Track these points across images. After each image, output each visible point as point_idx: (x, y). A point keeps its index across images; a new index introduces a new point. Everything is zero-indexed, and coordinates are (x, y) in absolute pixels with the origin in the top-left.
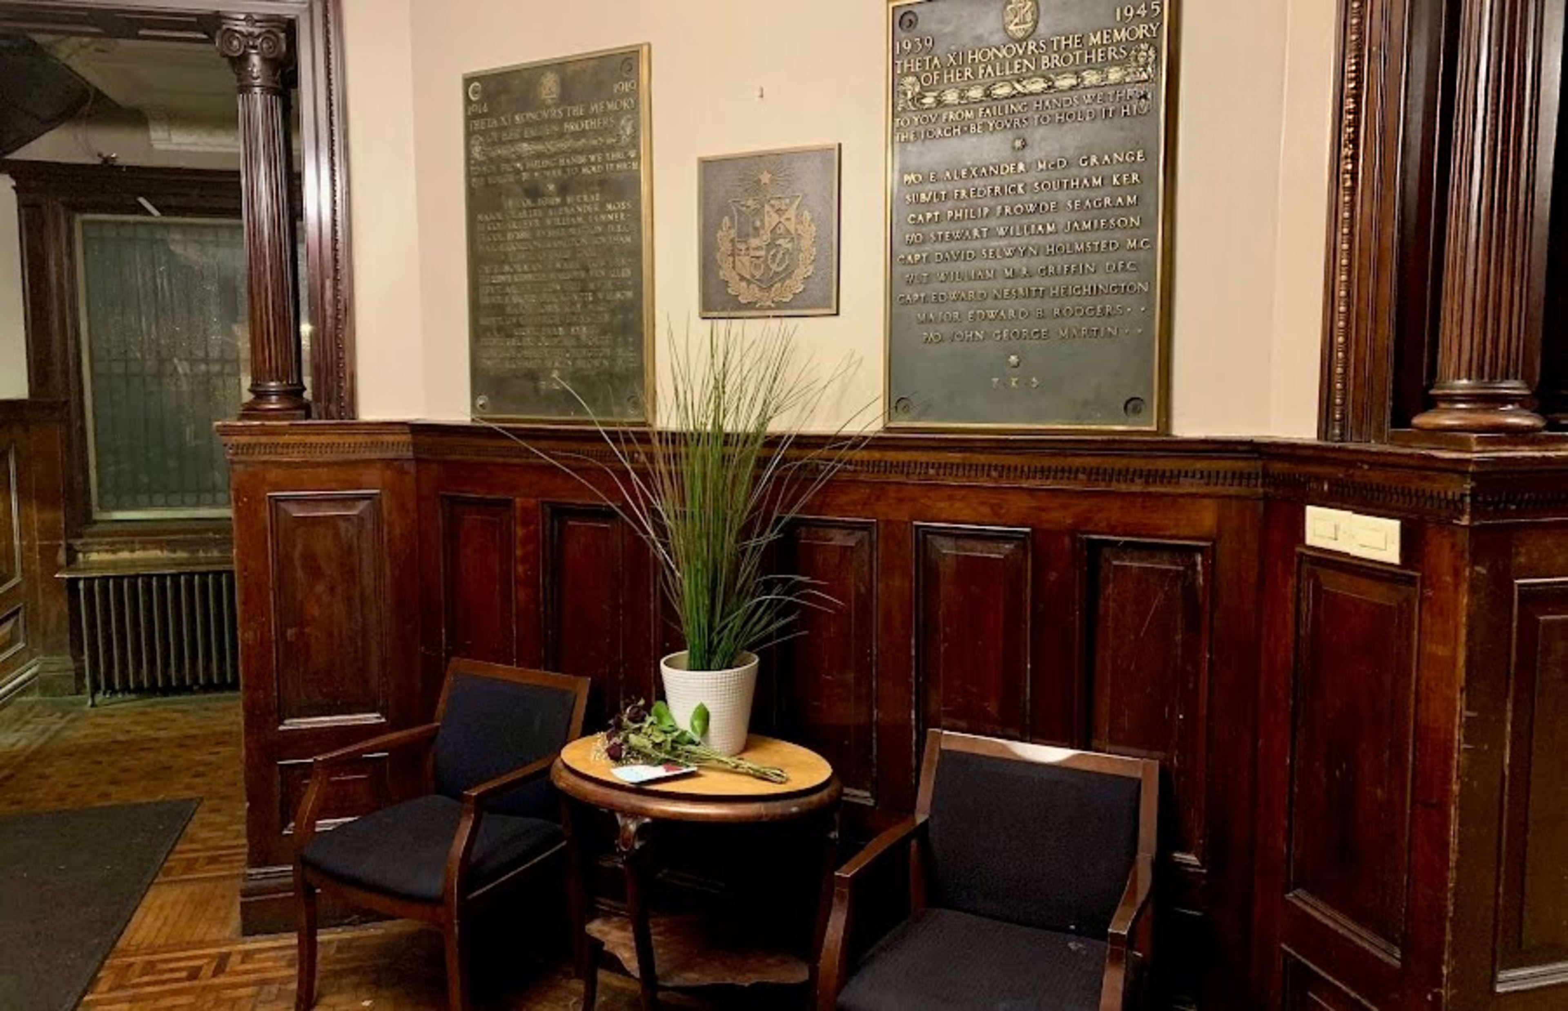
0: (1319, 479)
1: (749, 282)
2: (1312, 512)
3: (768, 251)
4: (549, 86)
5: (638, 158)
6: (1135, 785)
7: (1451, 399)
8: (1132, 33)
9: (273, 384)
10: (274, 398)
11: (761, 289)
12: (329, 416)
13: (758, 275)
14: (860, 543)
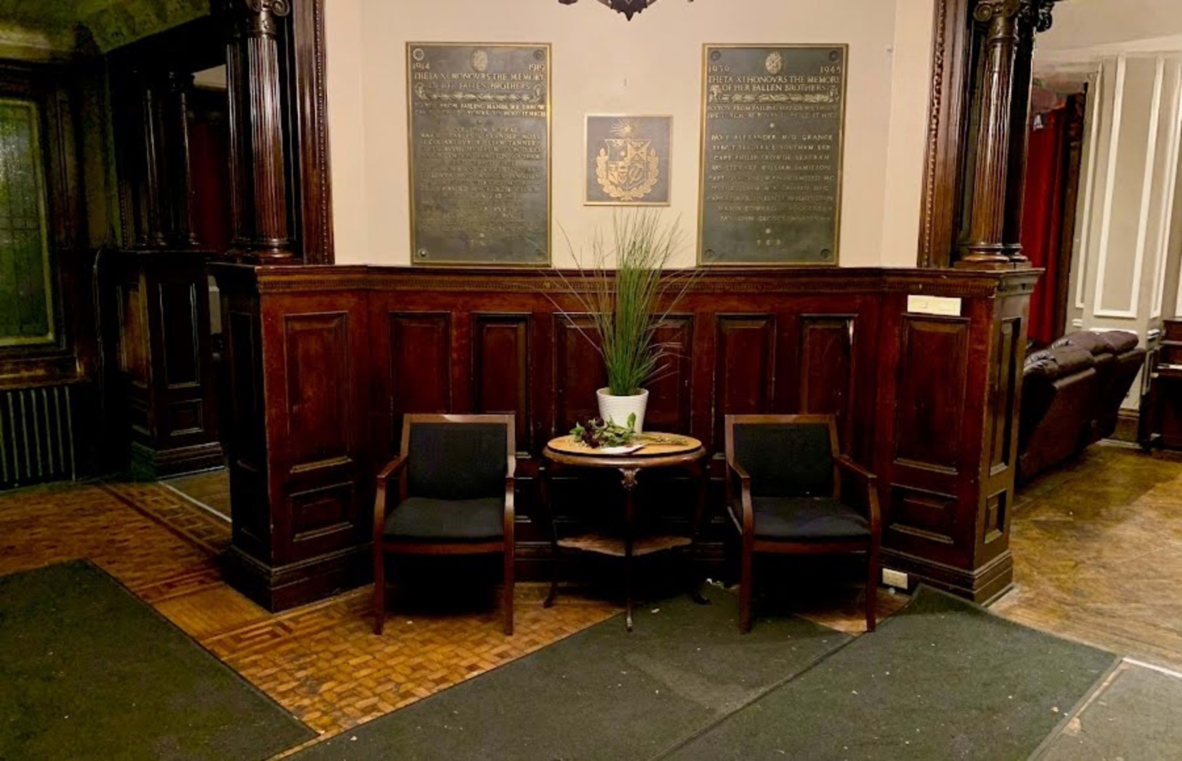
0: (917, 283)
1: (616, 186)
2: (911, 298)
3: (629, 170)
4: (481, 61)
5: (545, 110)
6: (826, 428)
7: (979, 250)
8: (828, 80)
9: (275, 240)
10: (276, 250)
11: (624, 190)
12: (315, 261)
13: (623, 182)
14: (683, 327)
